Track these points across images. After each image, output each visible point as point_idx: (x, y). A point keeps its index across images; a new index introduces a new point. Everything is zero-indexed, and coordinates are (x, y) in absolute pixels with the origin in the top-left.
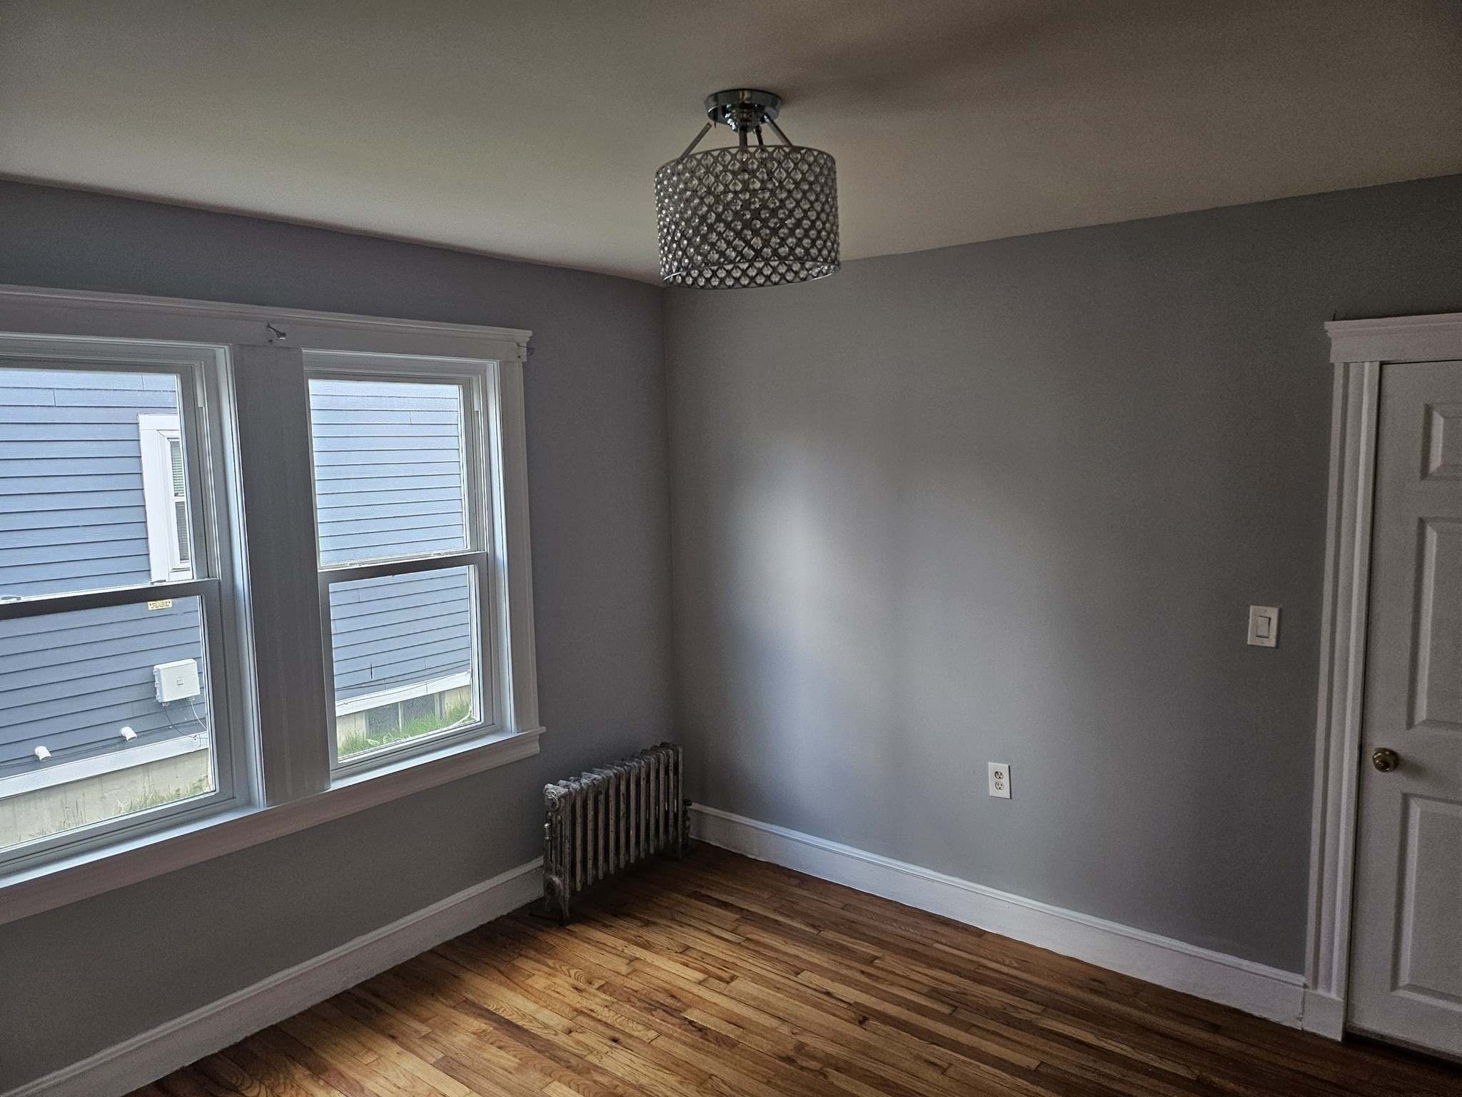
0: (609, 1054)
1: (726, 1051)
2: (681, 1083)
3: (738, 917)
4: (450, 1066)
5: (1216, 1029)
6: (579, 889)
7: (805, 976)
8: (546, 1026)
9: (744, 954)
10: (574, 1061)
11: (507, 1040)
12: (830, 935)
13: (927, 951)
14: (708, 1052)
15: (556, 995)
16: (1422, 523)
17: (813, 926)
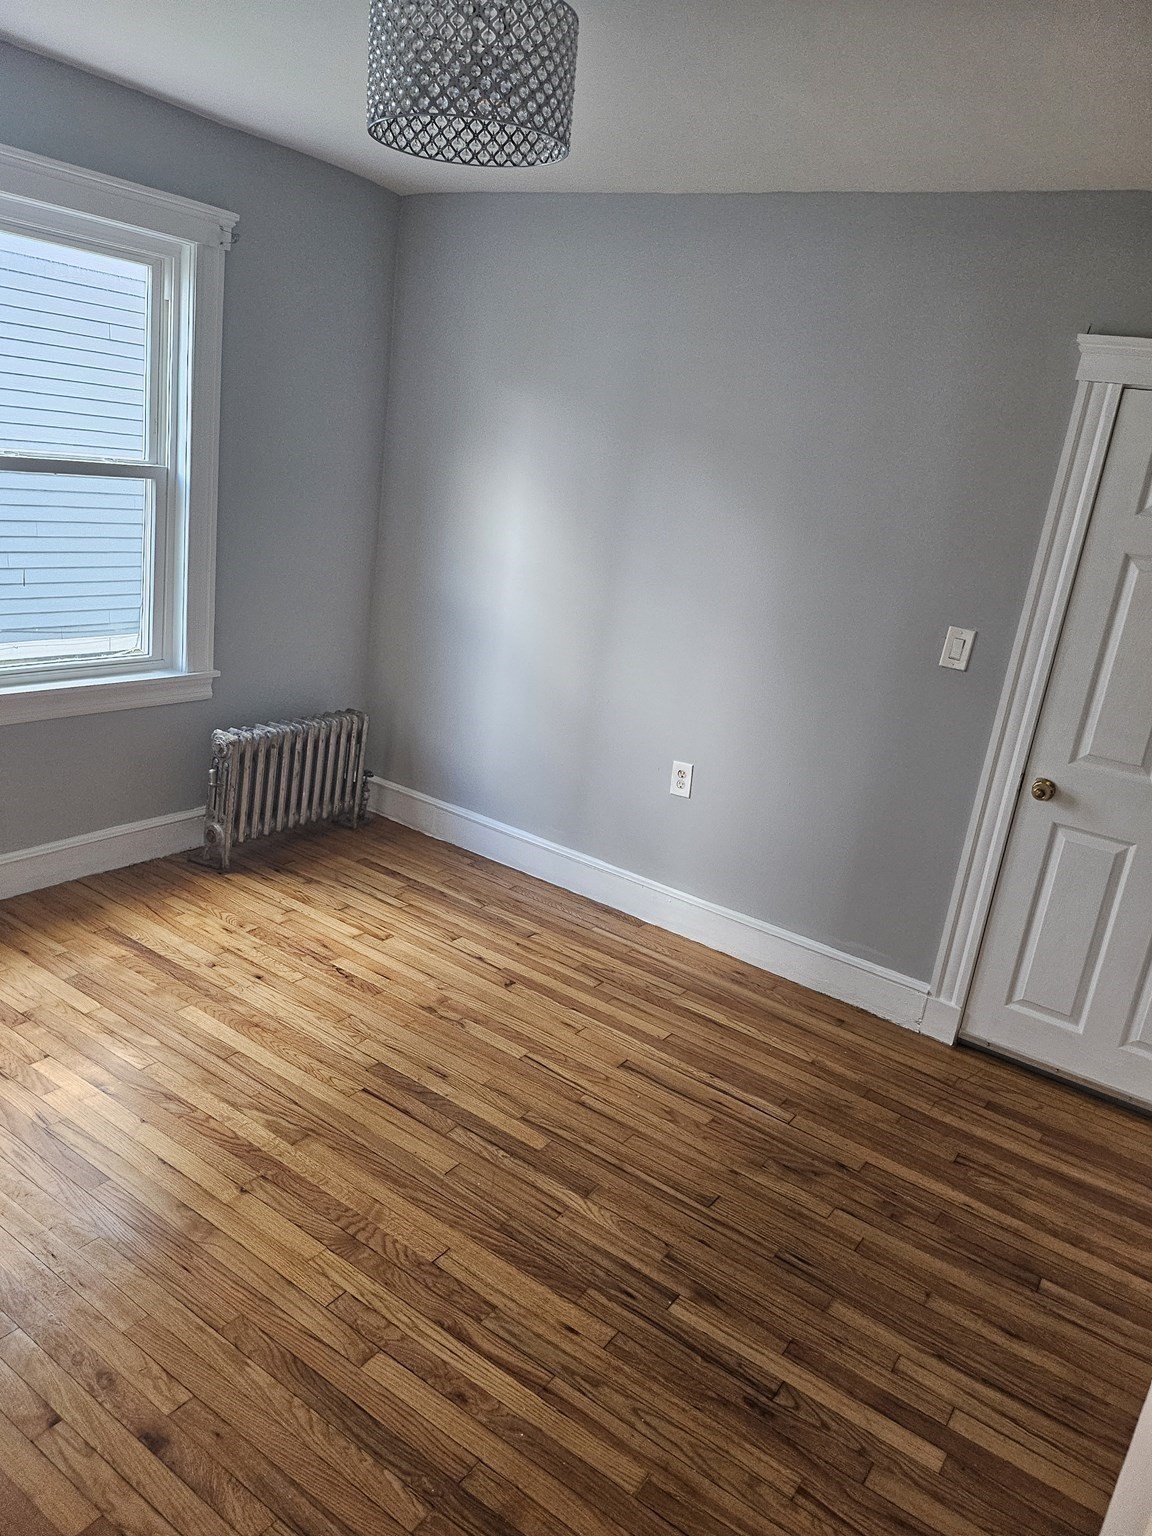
0: (251, 988)
1: (369, 996)
2: (319, 1018)
3: (403, 885)
4: (84, 984)
5: (840, 1022)
6: (241, 840)
7: (459, 943)
8: (189, 959)
9: (403, 917)
10: (213, 991)
11: (145, 966)
12: (493, 910)
13: (584, 932)
14: (351, 995)
15: (205, 933)
16: (1127, 559)
17: (478, 900)
